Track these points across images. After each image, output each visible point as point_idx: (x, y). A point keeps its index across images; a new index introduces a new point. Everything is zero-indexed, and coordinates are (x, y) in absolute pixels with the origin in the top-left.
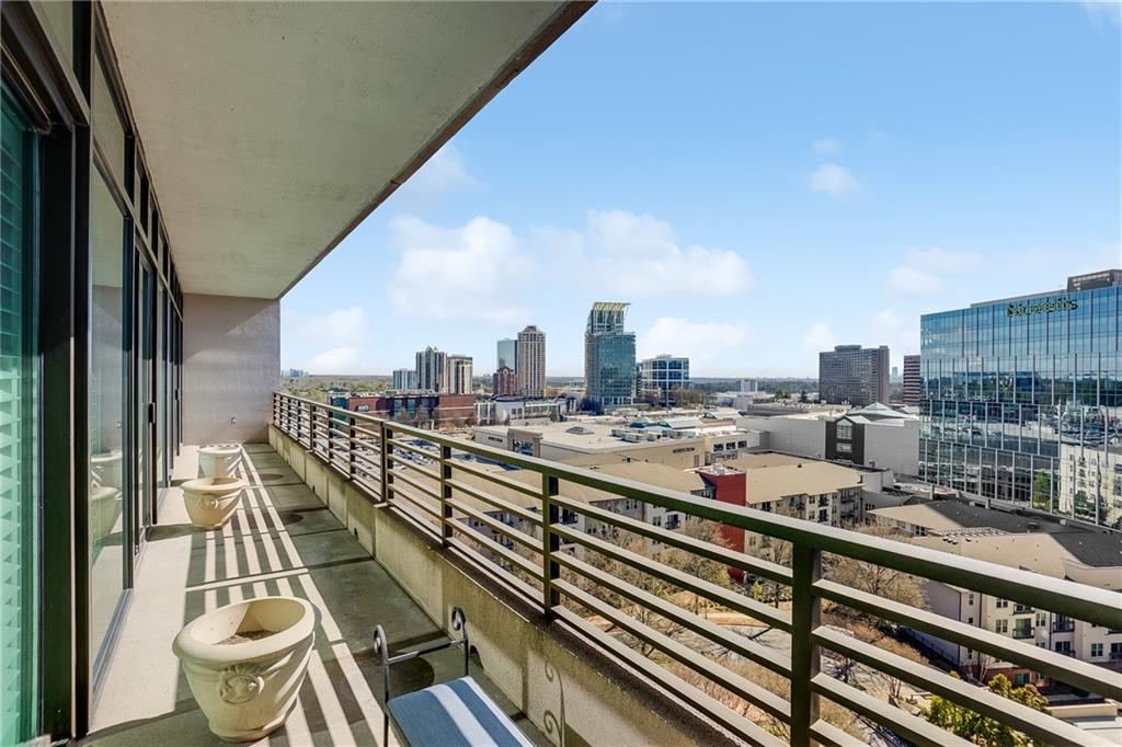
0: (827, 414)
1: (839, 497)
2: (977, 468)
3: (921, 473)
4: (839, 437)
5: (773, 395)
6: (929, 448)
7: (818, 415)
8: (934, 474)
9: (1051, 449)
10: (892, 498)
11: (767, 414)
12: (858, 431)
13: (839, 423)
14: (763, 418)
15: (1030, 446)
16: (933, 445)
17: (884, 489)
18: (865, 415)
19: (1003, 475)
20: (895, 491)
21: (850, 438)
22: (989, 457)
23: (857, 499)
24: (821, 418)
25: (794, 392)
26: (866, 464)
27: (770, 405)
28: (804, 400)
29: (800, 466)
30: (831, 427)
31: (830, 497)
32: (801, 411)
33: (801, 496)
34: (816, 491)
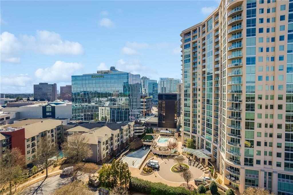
0: (41, 104)
1: (56, 129)
2: (83, 114)
3: (73, 117)
4: (47, 111)
5: (15, 99)
6: (74, 110)
7: (38, 105)
8: (76, 117)
9: (97, 108)
10: (71, 126)
11: (18, 106)
12: (53, 108)
13: (47, 107)
14: (16, 107)
15: (93, 107)
16: (75, 110)
17: (68, 124)
18: (54, 104)
19: (88, 115)
20: (71, 123)
21: (51, 111)
22: (85, 111)
23: (62, 129)
24: (40, 106)
25: (23, 98)
26: (56, 118)
27: (17, 103)
28: (28, 100)
29: (42, 122)
30: (44, 108)
31: (54, 130)
32: (31, 104)
33: (45, 131)
34: (49, 129)
